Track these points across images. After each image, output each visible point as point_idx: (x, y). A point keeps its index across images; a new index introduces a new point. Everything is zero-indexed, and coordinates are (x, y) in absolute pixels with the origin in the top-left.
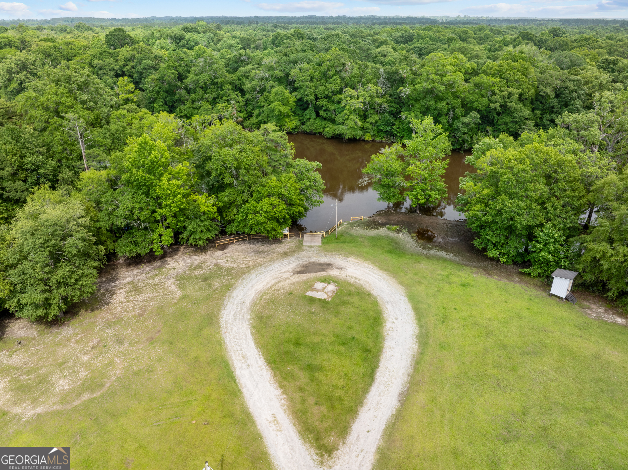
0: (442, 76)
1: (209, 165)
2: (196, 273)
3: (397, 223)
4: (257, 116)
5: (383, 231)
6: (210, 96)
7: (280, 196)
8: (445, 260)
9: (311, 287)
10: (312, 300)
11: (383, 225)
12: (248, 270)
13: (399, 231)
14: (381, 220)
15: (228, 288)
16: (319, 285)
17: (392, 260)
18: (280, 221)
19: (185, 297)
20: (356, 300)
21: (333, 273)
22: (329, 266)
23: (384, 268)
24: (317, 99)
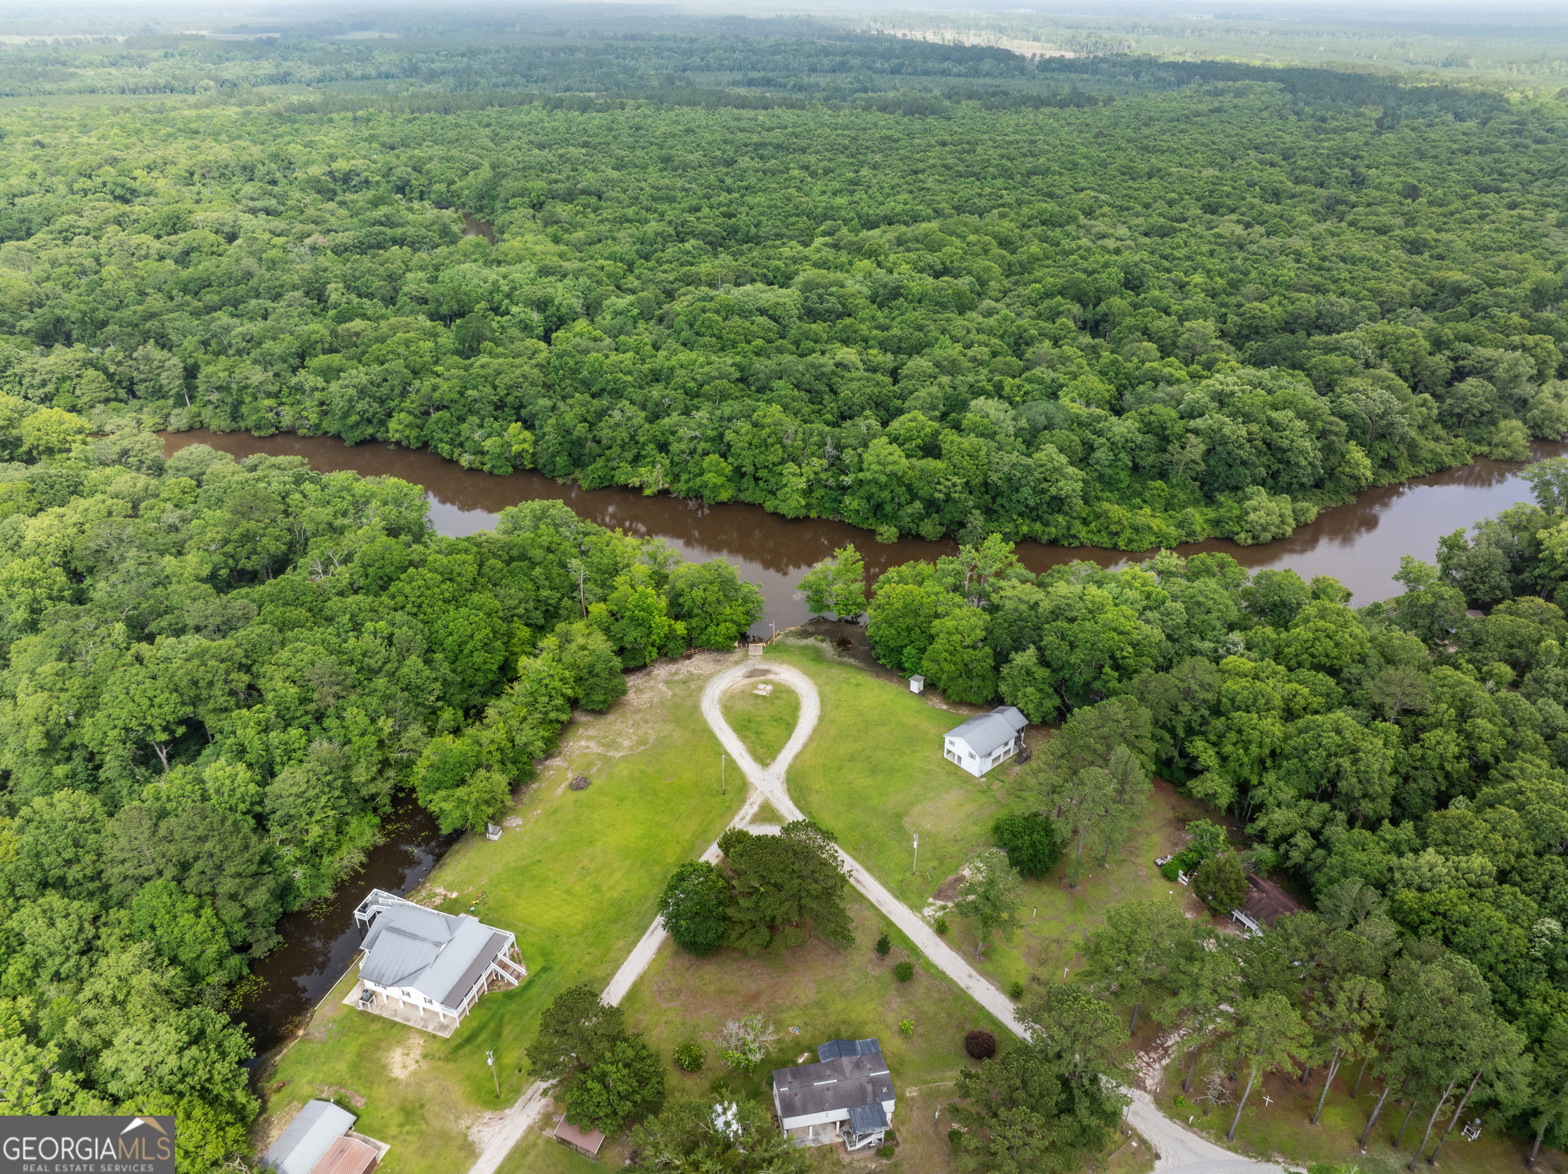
0: (883, 465)
1: (681, 600)
2: (676, 678)
3: (823, 634)
4: (687, 482)
5: (811, 641)
6: (629, 456)
7: (732, 621)
8: (851, 666)
9: (756, 688)
10: (757, 696)
11: (811, 634)
12: (711, 676)
13: (823, 641)
14: (811, 629)
15: (701, 689)
16: (761, 686)
17: (813, 667)
18: (732, 639)
19: (674, 695)
20: (785, 696)
21: (771, 677)
22: (767, 672)
23: (806, 673)
24: (756, 469)
